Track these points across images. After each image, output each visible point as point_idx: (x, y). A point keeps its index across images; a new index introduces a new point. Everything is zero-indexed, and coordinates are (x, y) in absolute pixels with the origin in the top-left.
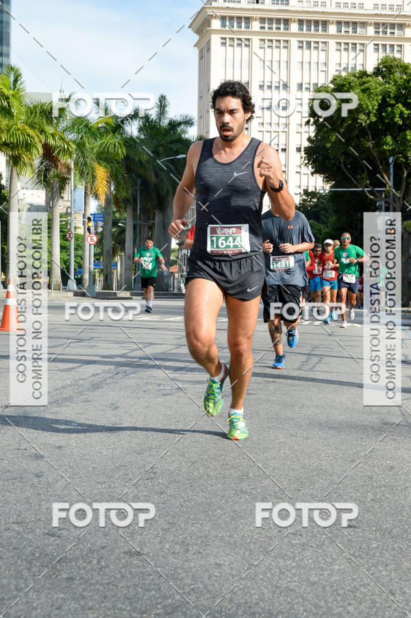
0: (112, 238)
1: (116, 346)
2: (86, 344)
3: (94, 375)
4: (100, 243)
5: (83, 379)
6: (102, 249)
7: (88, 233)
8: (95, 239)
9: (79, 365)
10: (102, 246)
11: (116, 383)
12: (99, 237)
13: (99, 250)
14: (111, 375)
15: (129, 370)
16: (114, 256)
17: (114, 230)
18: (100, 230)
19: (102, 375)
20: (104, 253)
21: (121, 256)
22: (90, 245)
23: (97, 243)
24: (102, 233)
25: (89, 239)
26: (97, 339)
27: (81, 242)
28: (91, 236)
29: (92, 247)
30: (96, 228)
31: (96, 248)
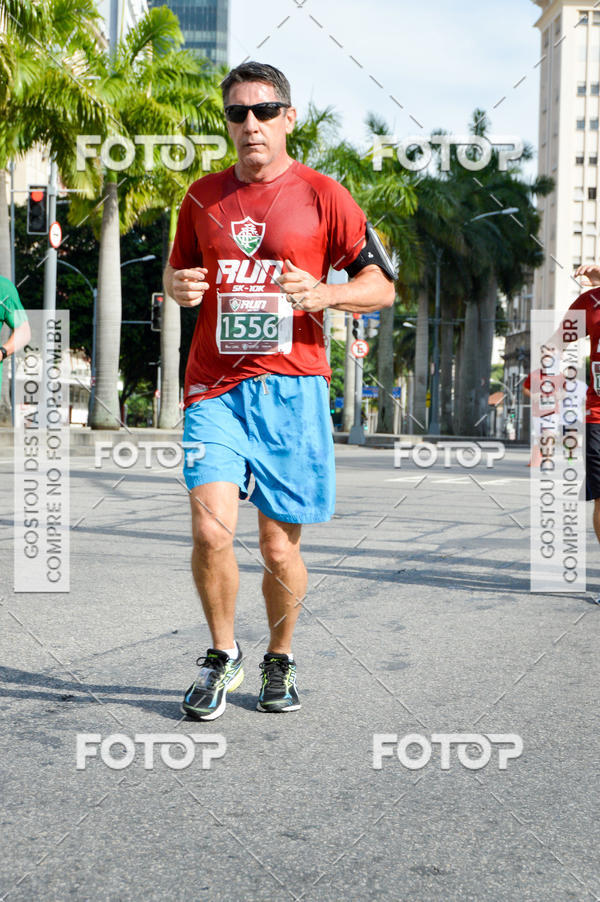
0: (394, 347)
1: (399, 525)
2: (349, 522)
4: (373, 355)
6: (376, 365)
7: (353, 339)
8: (365, 347)
10: (377, 359)
12: (371, 345)
13: (371, 368)
14: (391, 573)
15: (420, 567)
16: (396, 377)
17: (397, 333)
18: (373, 333)
19: (377, 574)
20: (380, 371)
21: (407, 378)
22: (357, 358)
23: (368, 355)
24: (376, 338)
25: (355, 348)
26: (366, 514)
27: (342, 355)
28: (358, 343)
29: (360, 362)
30: (367, 330)
31: (366, 364)
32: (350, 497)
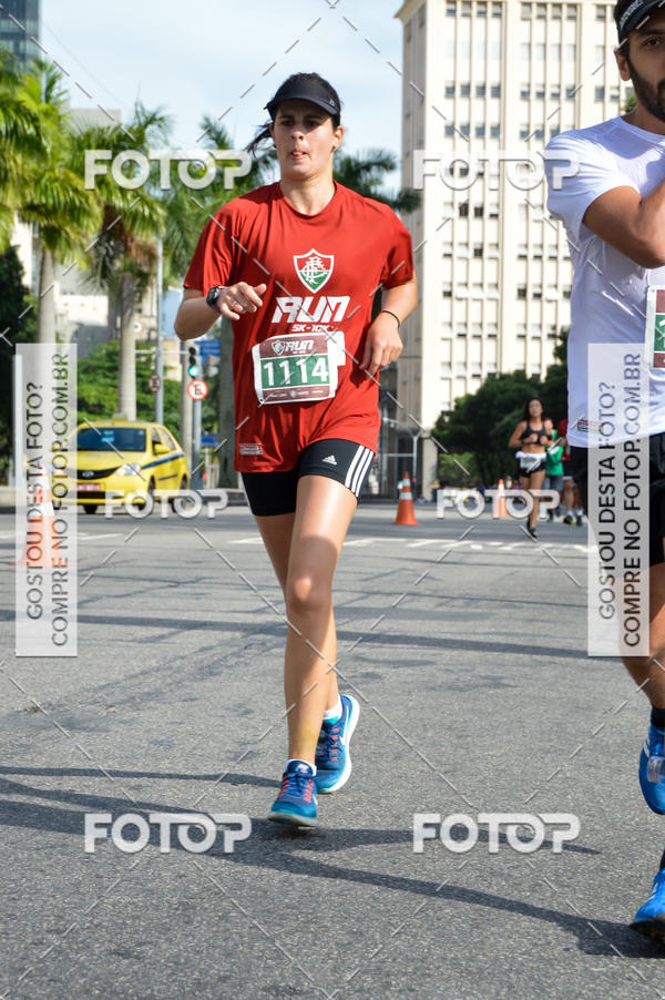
1: (245, 593)
2: (188, 590)
3: (203, 650)
4: (213, 397)
5: (182, 658)
6: (217, 410)
7: (189, 379)
8: (203, 388)
9: (173, 630)
10: (218, 402)
11: (246, 664)
12: (211, 386)
13: (212, 412)
14: (235, 649)
15: (270, 641)
18: (213, 371)
19: (219, 650)
20: (222, 416)
22: (194, 401)
23: (207, 397)
24: (217, 378)
25: (192, 389)
26: (207, 581)
27: (176, 396)
28: (195, 383)
29: (199, 405)
30: (205, 368)
31: (206, 407)
32: (187, 562)
